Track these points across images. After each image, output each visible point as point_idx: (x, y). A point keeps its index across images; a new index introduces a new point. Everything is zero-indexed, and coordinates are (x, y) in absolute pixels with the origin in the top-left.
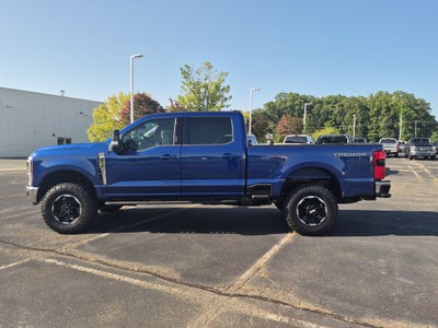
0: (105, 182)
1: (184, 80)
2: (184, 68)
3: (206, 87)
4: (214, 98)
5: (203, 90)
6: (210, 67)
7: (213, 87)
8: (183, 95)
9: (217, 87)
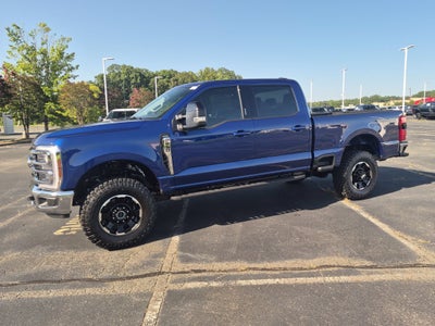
0: (172, 171)
1: (14, 44)
2: (12, 28)
3: (44, 53)
4: (55, 68)
5: (39, 57)
6: (48, 30)
7: (55, 54)
8: (13, 62)
9: (61, 54)
